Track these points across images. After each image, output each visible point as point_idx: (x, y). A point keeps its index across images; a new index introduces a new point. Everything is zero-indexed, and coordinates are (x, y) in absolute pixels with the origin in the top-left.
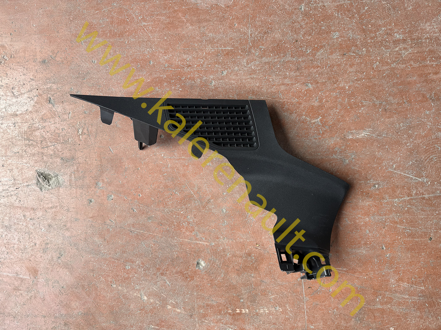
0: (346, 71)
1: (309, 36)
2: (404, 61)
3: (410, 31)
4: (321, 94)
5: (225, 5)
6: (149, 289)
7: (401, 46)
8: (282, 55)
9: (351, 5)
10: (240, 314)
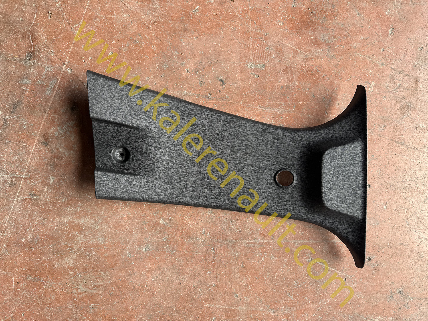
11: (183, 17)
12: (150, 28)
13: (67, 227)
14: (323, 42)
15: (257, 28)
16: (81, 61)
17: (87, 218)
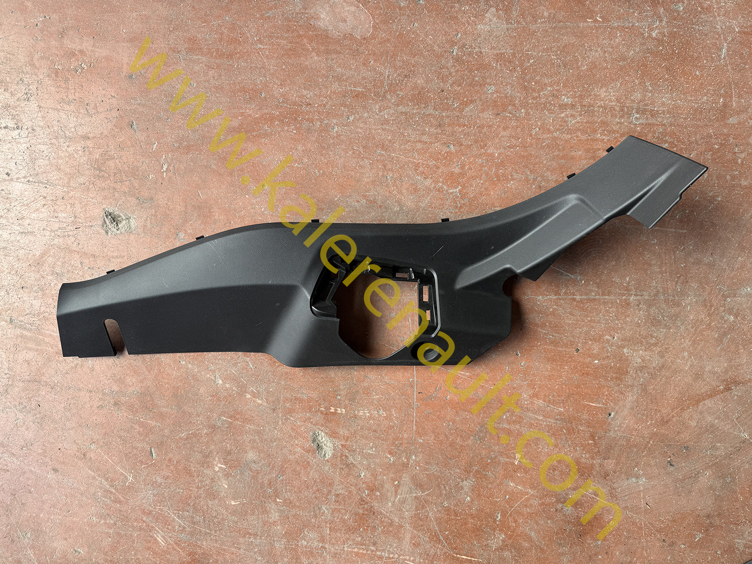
0: (497, 135)
1: (458, 86)
2: (569, 131)
3: (580, 95)
4: (465, 159)
5: (361, 36)
6: (226, 371)
7: (568, 112)
8: (423, 106)
9: (514, 55)
10: (335, 413)
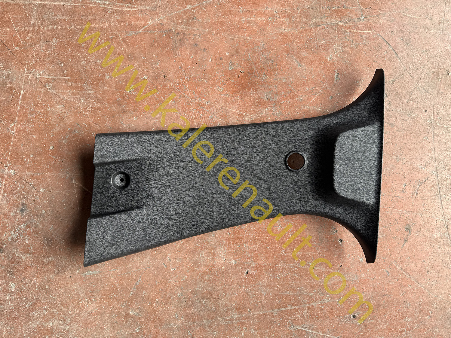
11: (119, 99)
12: (87, 115)
13: (36, 332)
14: (267, 101)
15: (197, 98)
16: (23, 160)
17: (55, 320)
